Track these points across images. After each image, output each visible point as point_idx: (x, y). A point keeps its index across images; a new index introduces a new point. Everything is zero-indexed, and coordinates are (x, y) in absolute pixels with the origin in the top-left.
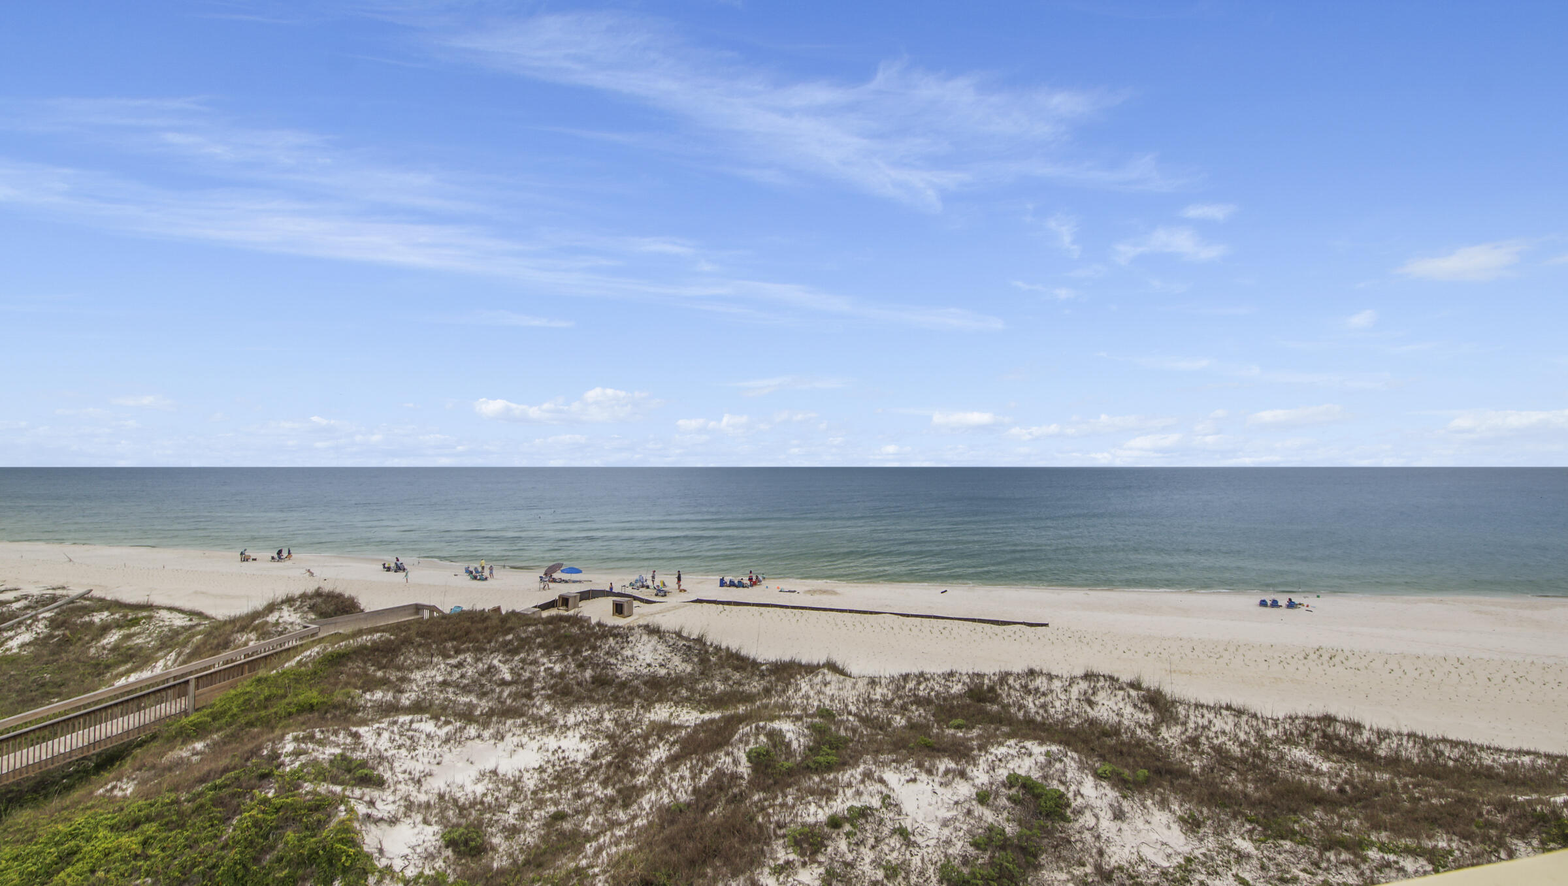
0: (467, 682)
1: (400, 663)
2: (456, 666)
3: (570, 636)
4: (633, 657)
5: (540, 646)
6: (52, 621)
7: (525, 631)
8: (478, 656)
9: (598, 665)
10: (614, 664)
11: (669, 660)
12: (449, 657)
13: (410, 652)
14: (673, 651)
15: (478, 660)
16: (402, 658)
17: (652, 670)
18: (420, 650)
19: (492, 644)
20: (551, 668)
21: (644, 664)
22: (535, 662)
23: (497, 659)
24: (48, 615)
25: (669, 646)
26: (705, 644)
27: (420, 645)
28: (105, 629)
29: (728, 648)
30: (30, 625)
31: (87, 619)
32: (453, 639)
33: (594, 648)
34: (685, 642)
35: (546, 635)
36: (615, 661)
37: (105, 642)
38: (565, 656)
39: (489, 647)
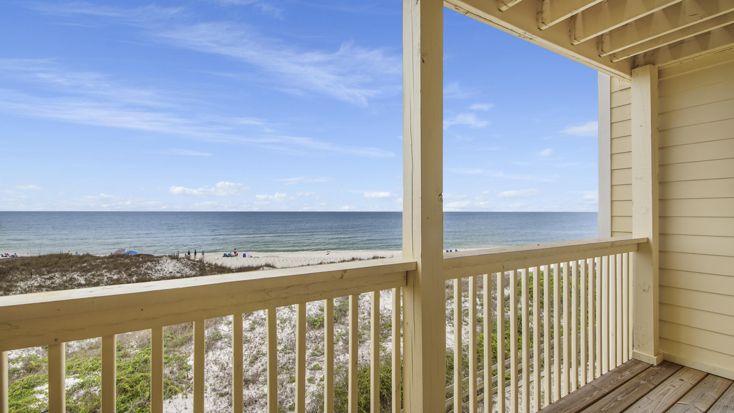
0: (56, 285)
1: (9, 279)
2: (48, 279)
3: (124, 263)
4: (161, 270)
5: (104, 268)
7: (95, 262)
8: (64, 273)
9: (140, 274)
10: (150, 273)
11: (183, 270)
12: (44, 275)
13: (16, 273)
14: (185, 266)
15: (62, 276)
16: (11, 276)
17: (172, 274)
18: (24, 273)
19: (73, 268)
20: (111, 277)
21: (168, 272)
22: (102, 275)
23: (76, 275)
25: (183, 264)
26: (203, 263)
27: (23, 270)
29: (216, 264)
32: (47, 266)
33: (138, 267)
34: (192, 262)
35: (108, 263)
36: (151, 272)
38: (120, 271)
39: (70, 269)
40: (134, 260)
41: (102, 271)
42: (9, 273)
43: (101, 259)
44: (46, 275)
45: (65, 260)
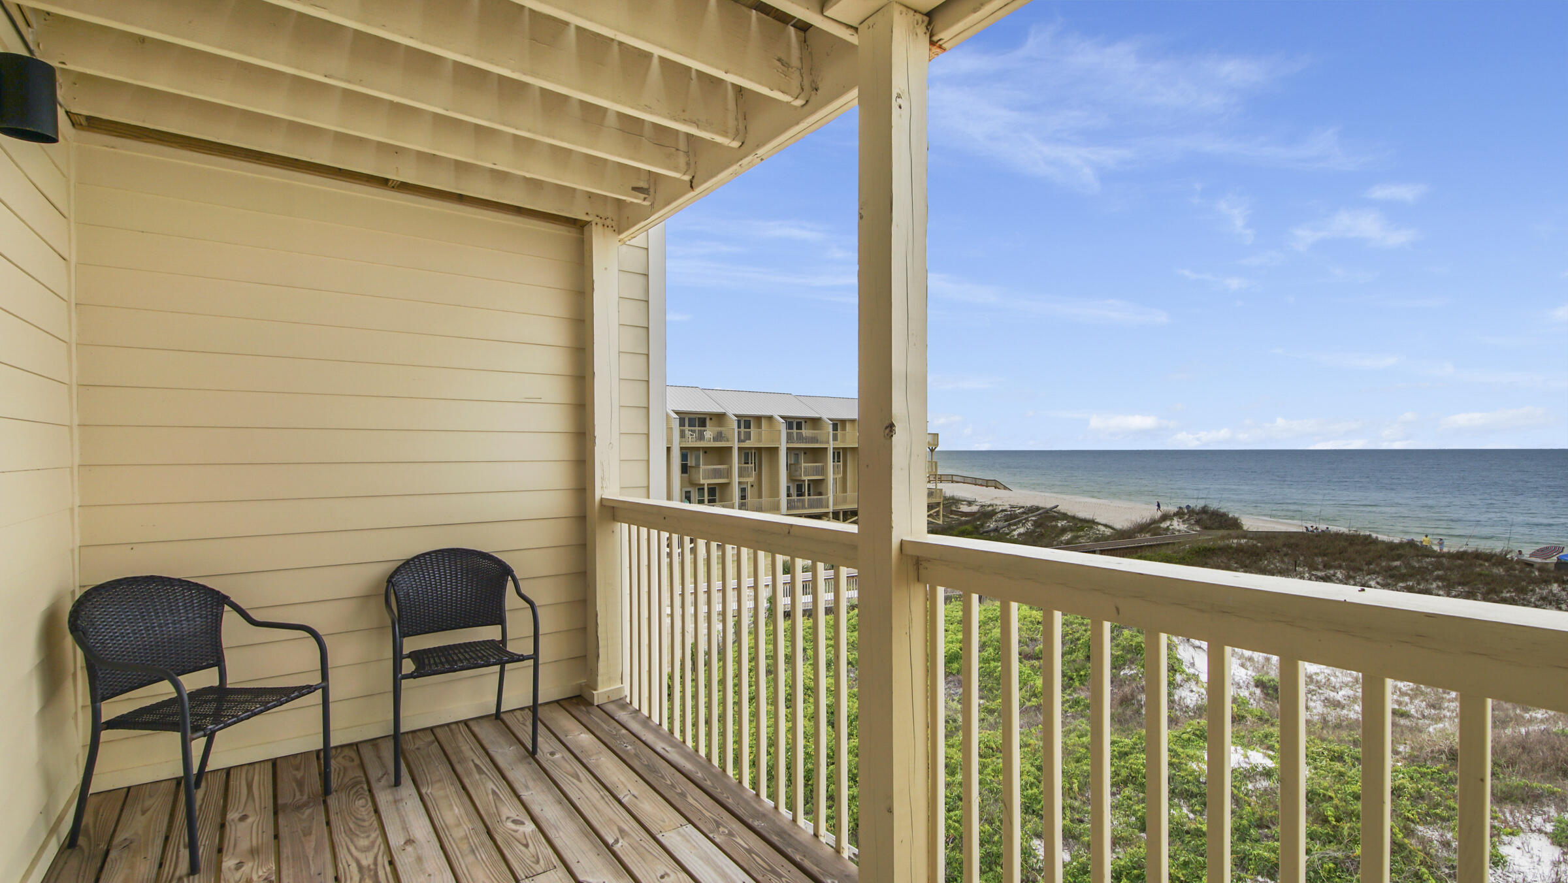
1: (1263, 566)
5: (1438, 578)
6: (1035, 521)
7: (1419, 561)
8: (1351, 573)
12: (1317, 569)
13: (1274, 558)
16: (1266, 562)
18: (1286, 559)
19: (1371, 566)
24: (1033, 518)
27: (1286, 555)
28: (1064, 530)
30: (1024, 523)
31: (1054, 523)
32: (1325, 555)
35: (1449, 569)
37: (1063, 538)
38: (1471, 593)
39: (1366, 568)
40: (1517, 572)
41: (1432, 584)
42: (1264, 555)
43: (1434, 557)
44: (1321, 571)
45: (1359, 548)
